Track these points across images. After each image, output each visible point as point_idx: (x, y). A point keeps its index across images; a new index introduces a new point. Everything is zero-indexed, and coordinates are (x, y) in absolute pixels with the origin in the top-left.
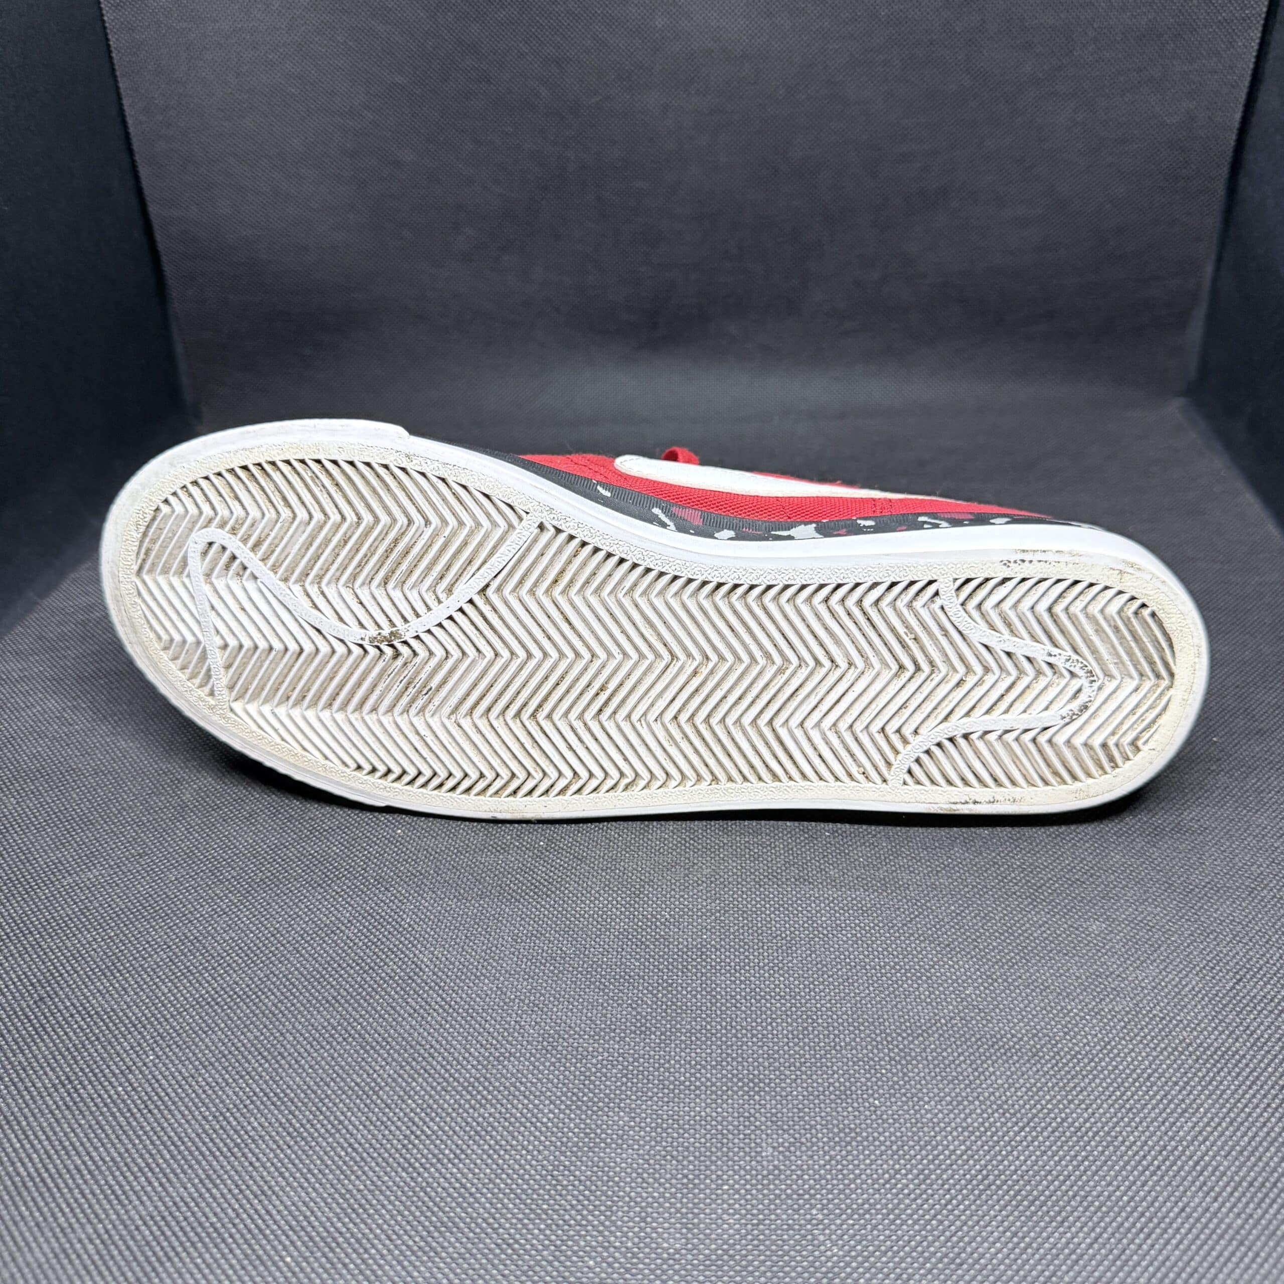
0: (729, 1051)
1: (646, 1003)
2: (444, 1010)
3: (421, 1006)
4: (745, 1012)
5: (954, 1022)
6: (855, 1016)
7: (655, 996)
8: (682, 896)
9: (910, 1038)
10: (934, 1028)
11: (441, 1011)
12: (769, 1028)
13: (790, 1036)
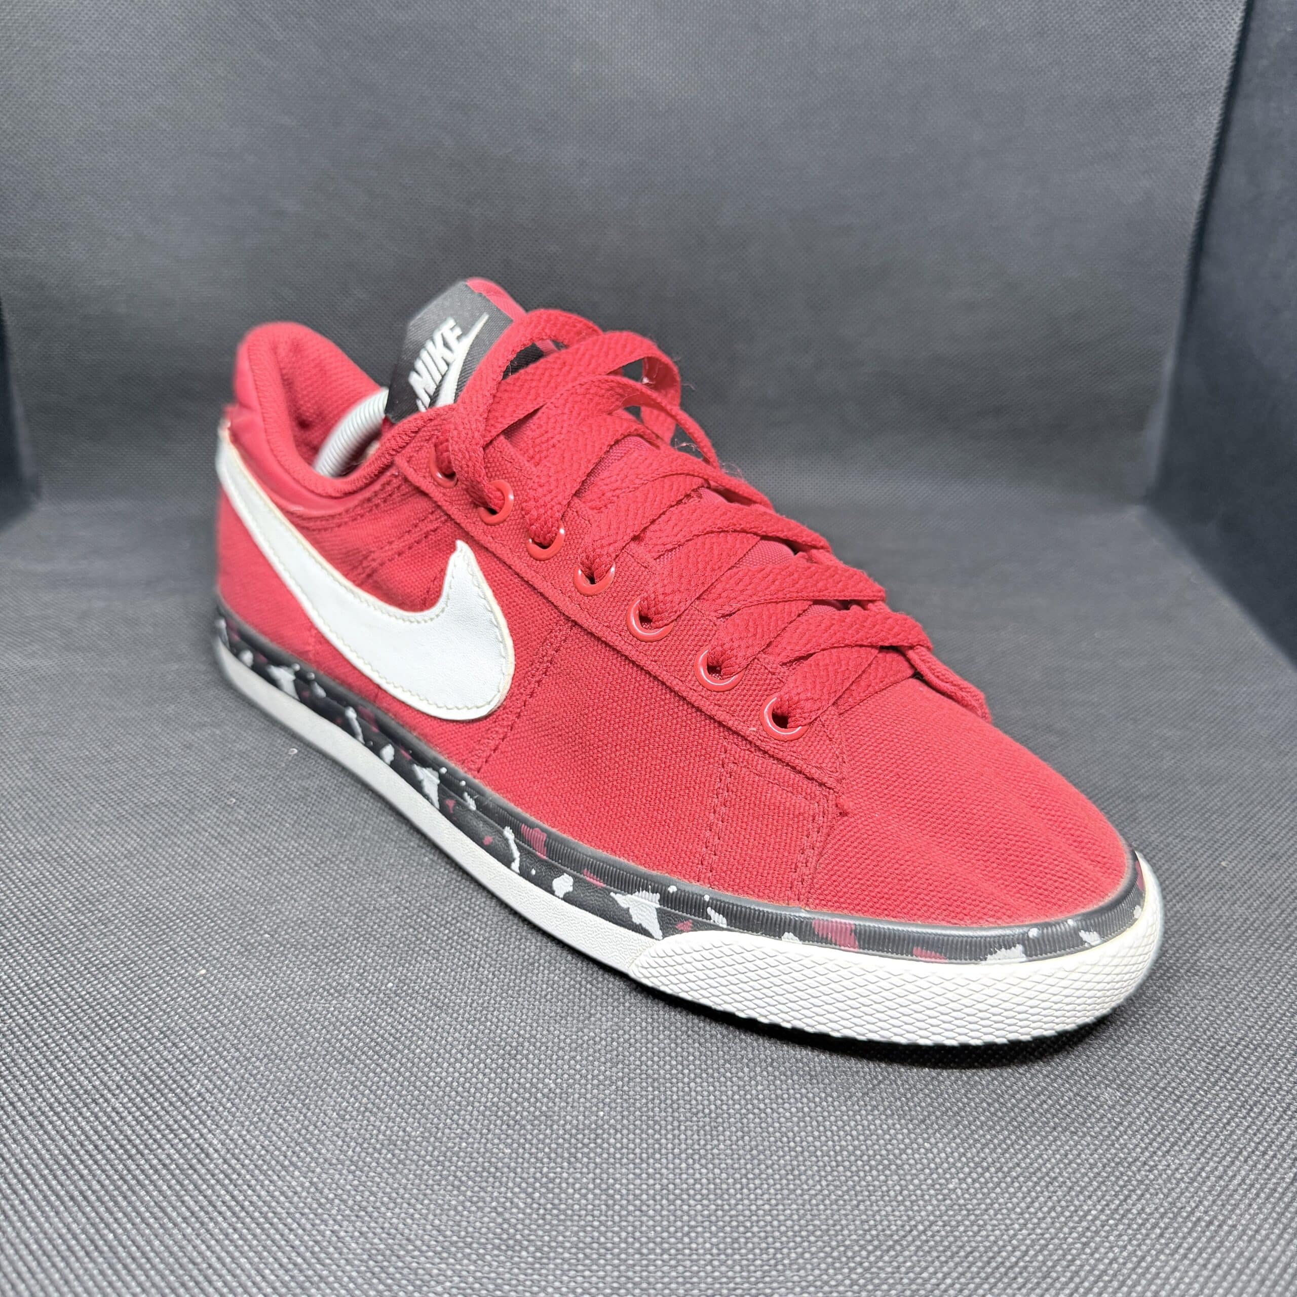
0: (630, 1274)
1: (518, 1207)
2: (234, 1213)
3: (202, 1208)
4: (652, 1218)
5: (935, 1228)
6: (803, 1222)
7: (530, 1195)
8: (574, 1058)
9: (878, 1253)
10: (910, 1238)
11: (229, 1214)
12: (686, 1240)
13: (715, 1251)
